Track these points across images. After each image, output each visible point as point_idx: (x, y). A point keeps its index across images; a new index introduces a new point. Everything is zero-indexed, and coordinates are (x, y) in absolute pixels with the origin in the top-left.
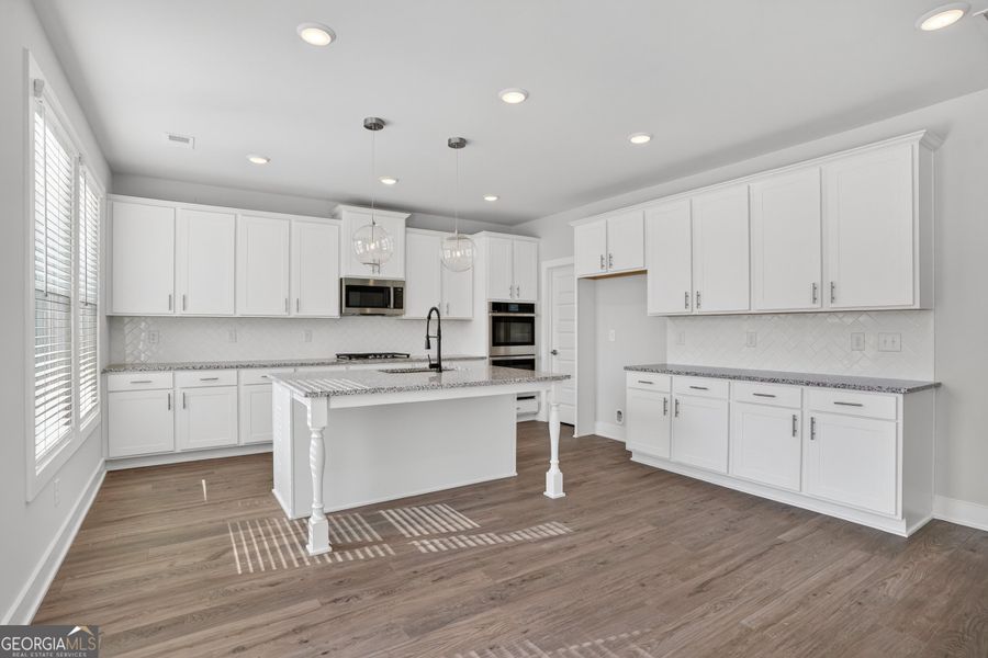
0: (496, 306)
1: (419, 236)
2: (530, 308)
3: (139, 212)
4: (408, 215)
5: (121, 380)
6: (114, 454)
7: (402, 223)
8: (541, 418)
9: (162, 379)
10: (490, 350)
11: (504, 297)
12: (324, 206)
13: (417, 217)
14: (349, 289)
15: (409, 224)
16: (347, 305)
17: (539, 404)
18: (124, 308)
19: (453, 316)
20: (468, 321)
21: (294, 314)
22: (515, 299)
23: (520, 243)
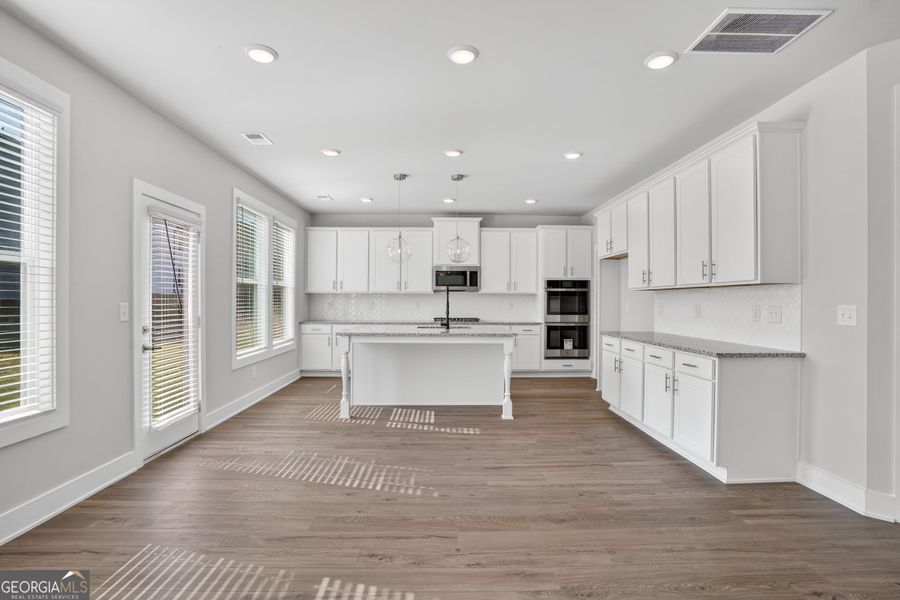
0: (551, 284)
1: (488, 232)
2: (585, 284)
4: (480, 219)
6: (304, 368)
7: (477, 225)
8: (593, 376)
10: (545, 318)
11: (558, 276)
12: (421, 220)
13: (487, 220)
14: (438, 273)
15: (482, 225)
16: (438, 285)
17: (592, 364)
19: (519, 291)
20: (533, 296)
21: (403, 291)
22: (569, 277)
23: (574, 231)
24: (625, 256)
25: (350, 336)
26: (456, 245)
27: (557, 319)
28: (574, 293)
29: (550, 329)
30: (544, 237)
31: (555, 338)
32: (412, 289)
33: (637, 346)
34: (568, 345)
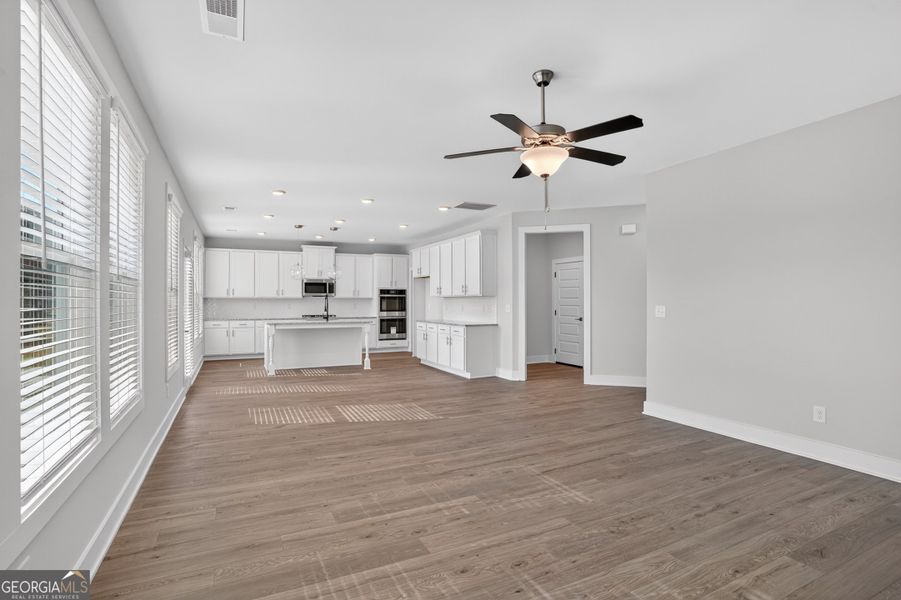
0: (382, 292)
1: (342, 257)
2: (403, 292)
3: (219, 255)
4: (336, 247)
5: (210, 324)
6: (207, 354)
7: (333, 251)
8: (409, 350)
9: (224, 324)
10: (379, 314)
11: (387, 287)
12: (295, 246)
13: (341, 248)
14: (306, 284)
15: (337, 251)
16: (306, 292)
17: (408, 341)
18: (209, 295)
19: (360, 296)
20: (370, 299)
21: (281, 296)
22: (394, 288)
23: (397, 258)
24: (428, 277)
25: (275, 325)
26: (318, 265)
27: (385, 314)
28: (395, 298)
29: (382, 321)
30: (378, 261)
31: (385, 326)
32: (286, 295)
33: (435, 326)
34: (393, 330)
